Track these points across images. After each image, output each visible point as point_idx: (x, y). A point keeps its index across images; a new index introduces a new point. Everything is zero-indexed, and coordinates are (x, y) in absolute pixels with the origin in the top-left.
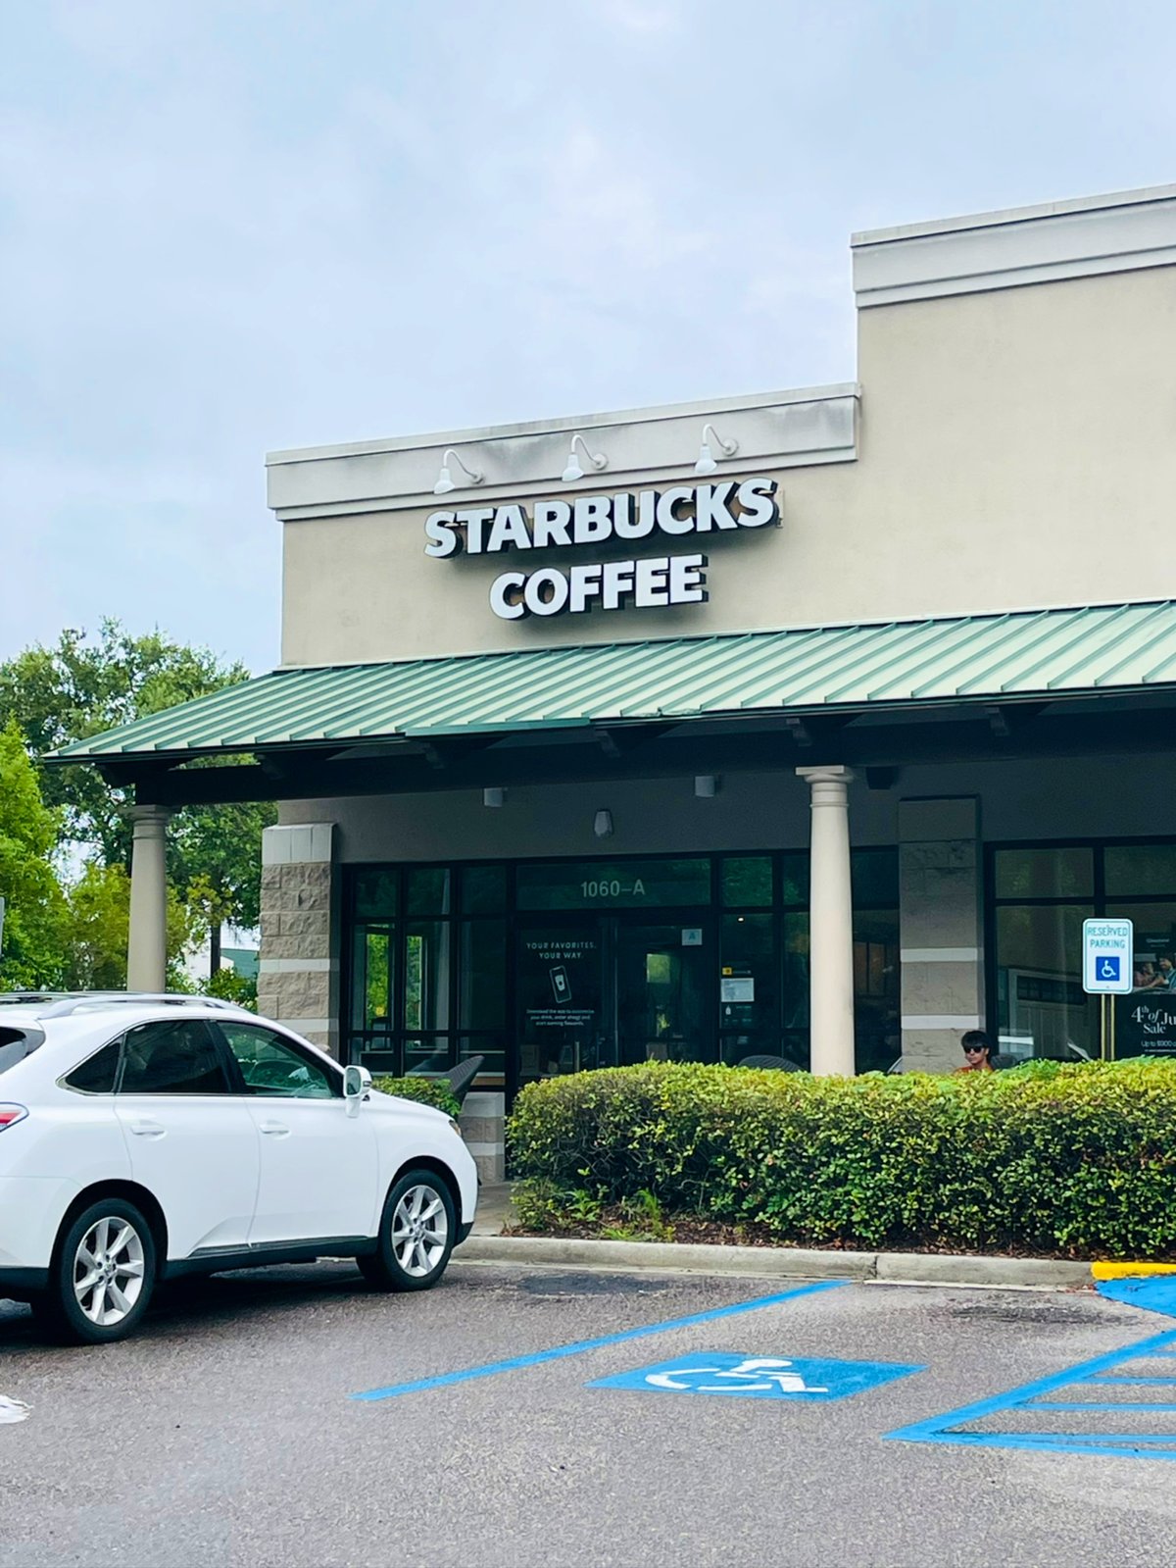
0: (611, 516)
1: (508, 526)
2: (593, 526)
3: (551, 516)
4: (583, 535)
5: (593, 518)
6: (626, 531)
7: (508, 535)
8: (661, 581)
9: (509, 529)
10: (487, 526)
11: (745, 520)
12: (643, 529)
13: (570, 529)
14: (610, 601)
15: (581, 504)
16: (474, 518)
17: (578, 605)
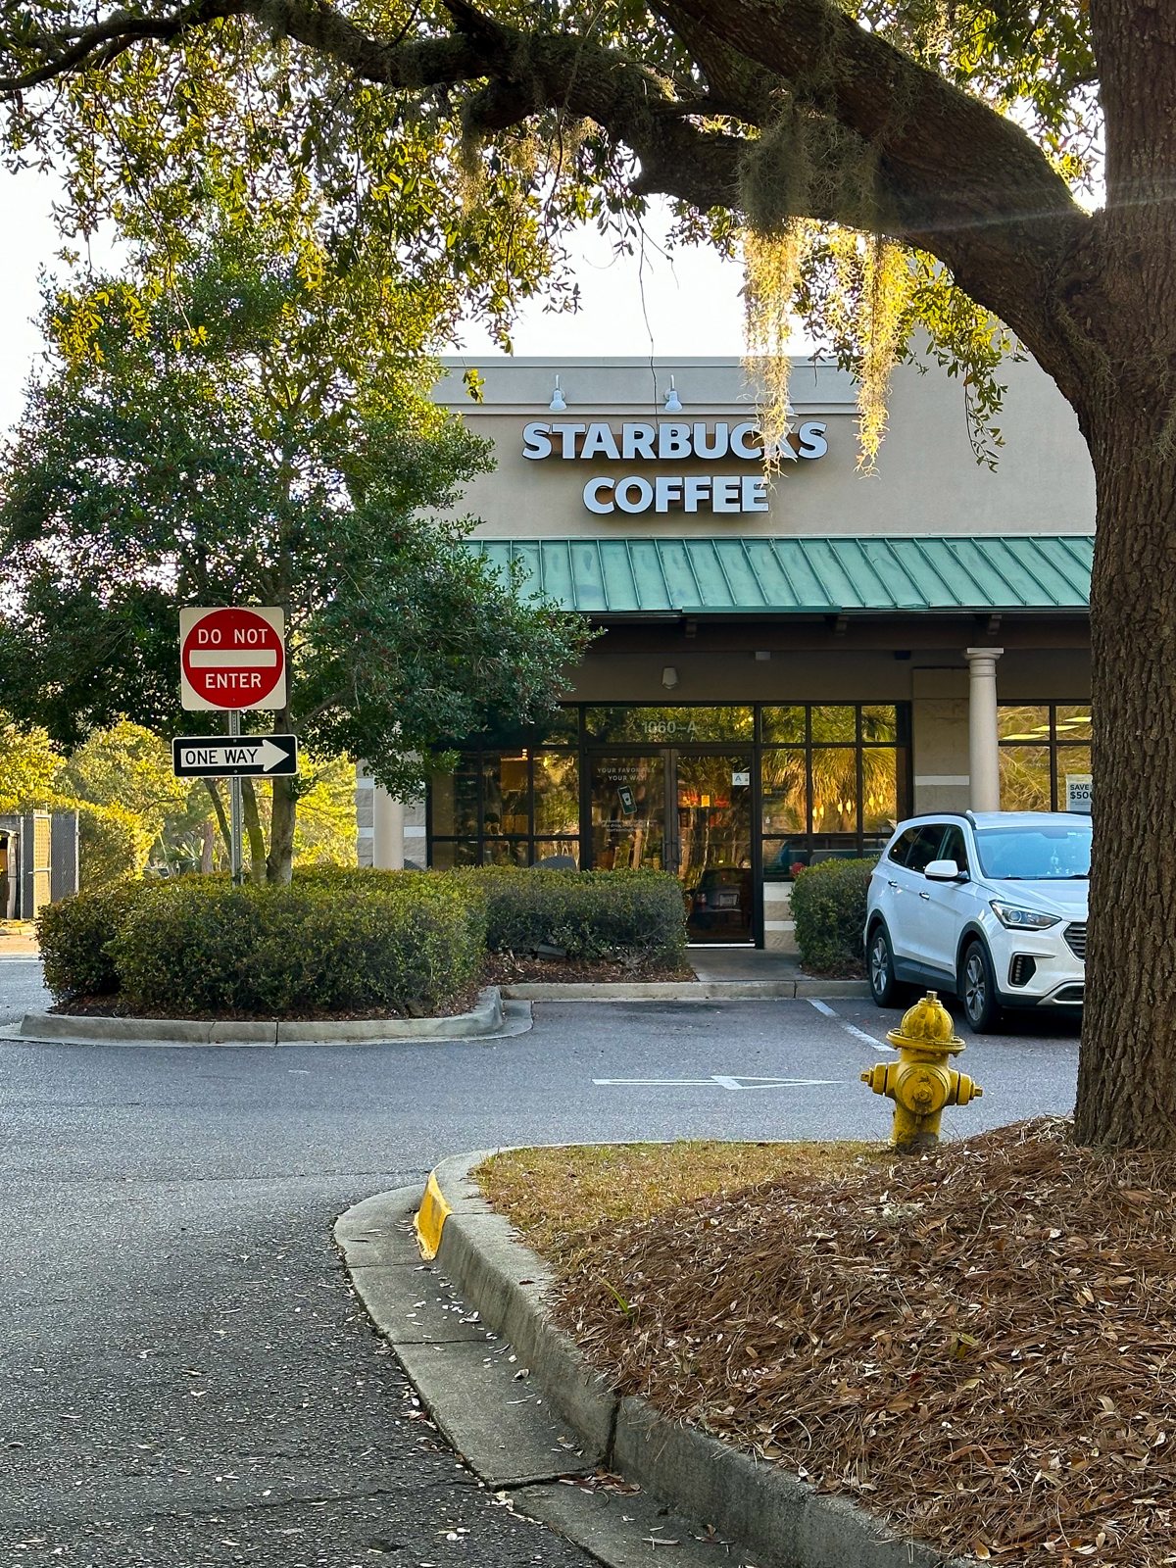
0: (691, 439)
2: (675, 447)
3: (639, 436)
4: (666, 453)
5: (675, 440)
6: (703, 453)
7: (600, 447)
8: (734, 494)
9: (600, 440)
10: (580, 438)
11: (803, 452)
12: (719, 452)
13: (655, 446)
14: (691, 506)
15: (665, 429)
16: (569, 432)
17: (662, 507)
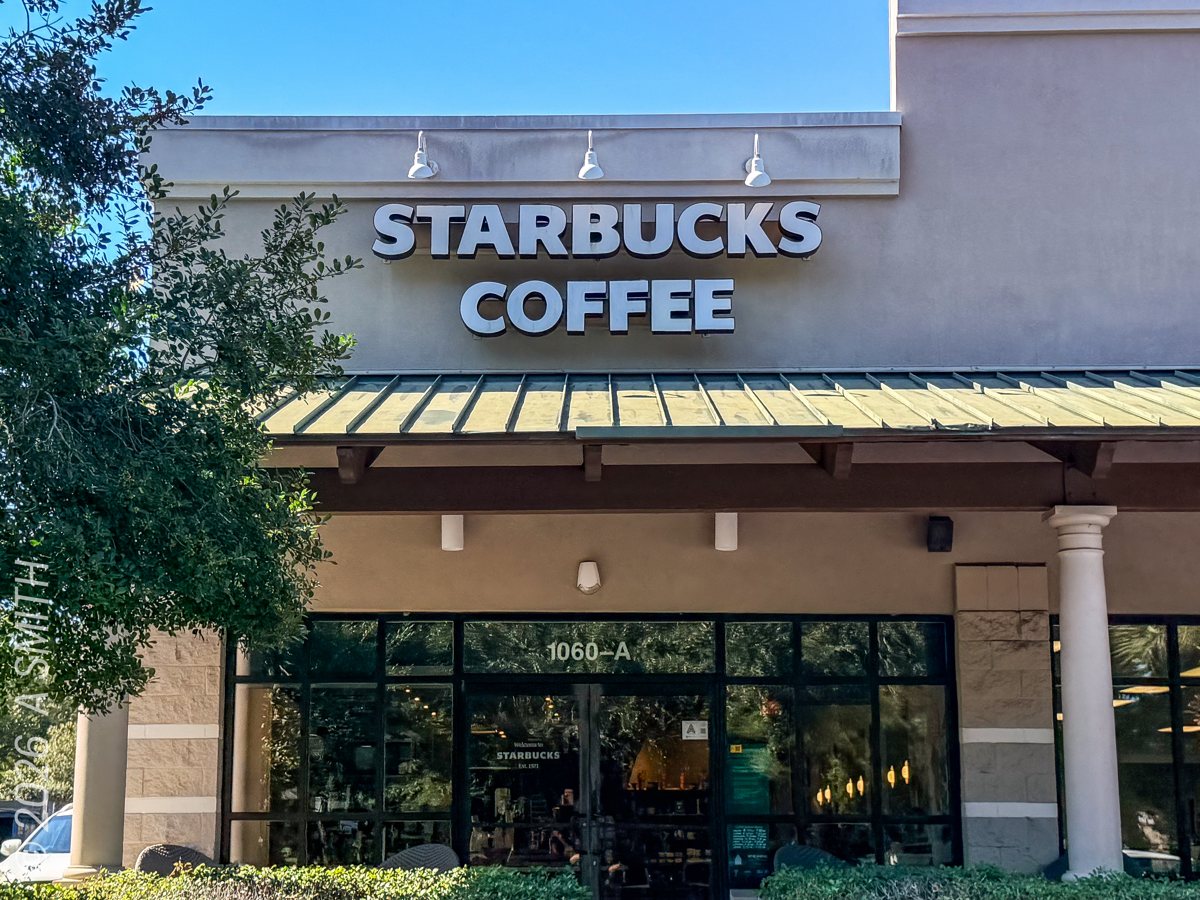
0: (619, 227)
1: (485, 227)
2: (596, 237)
3: (542, 221)
4: (582, 245)
5: (596, 228)
6: (637, 244)
7: (485, 238)
8: (683, 305)
9: (487, 228)
10: (457, 226)
11: (786, 245)
12: (661, 244)
13: (566, 236)
14: (618, 322)
15: (581, 212)
16: (440, 216)
17: (576, 323)
